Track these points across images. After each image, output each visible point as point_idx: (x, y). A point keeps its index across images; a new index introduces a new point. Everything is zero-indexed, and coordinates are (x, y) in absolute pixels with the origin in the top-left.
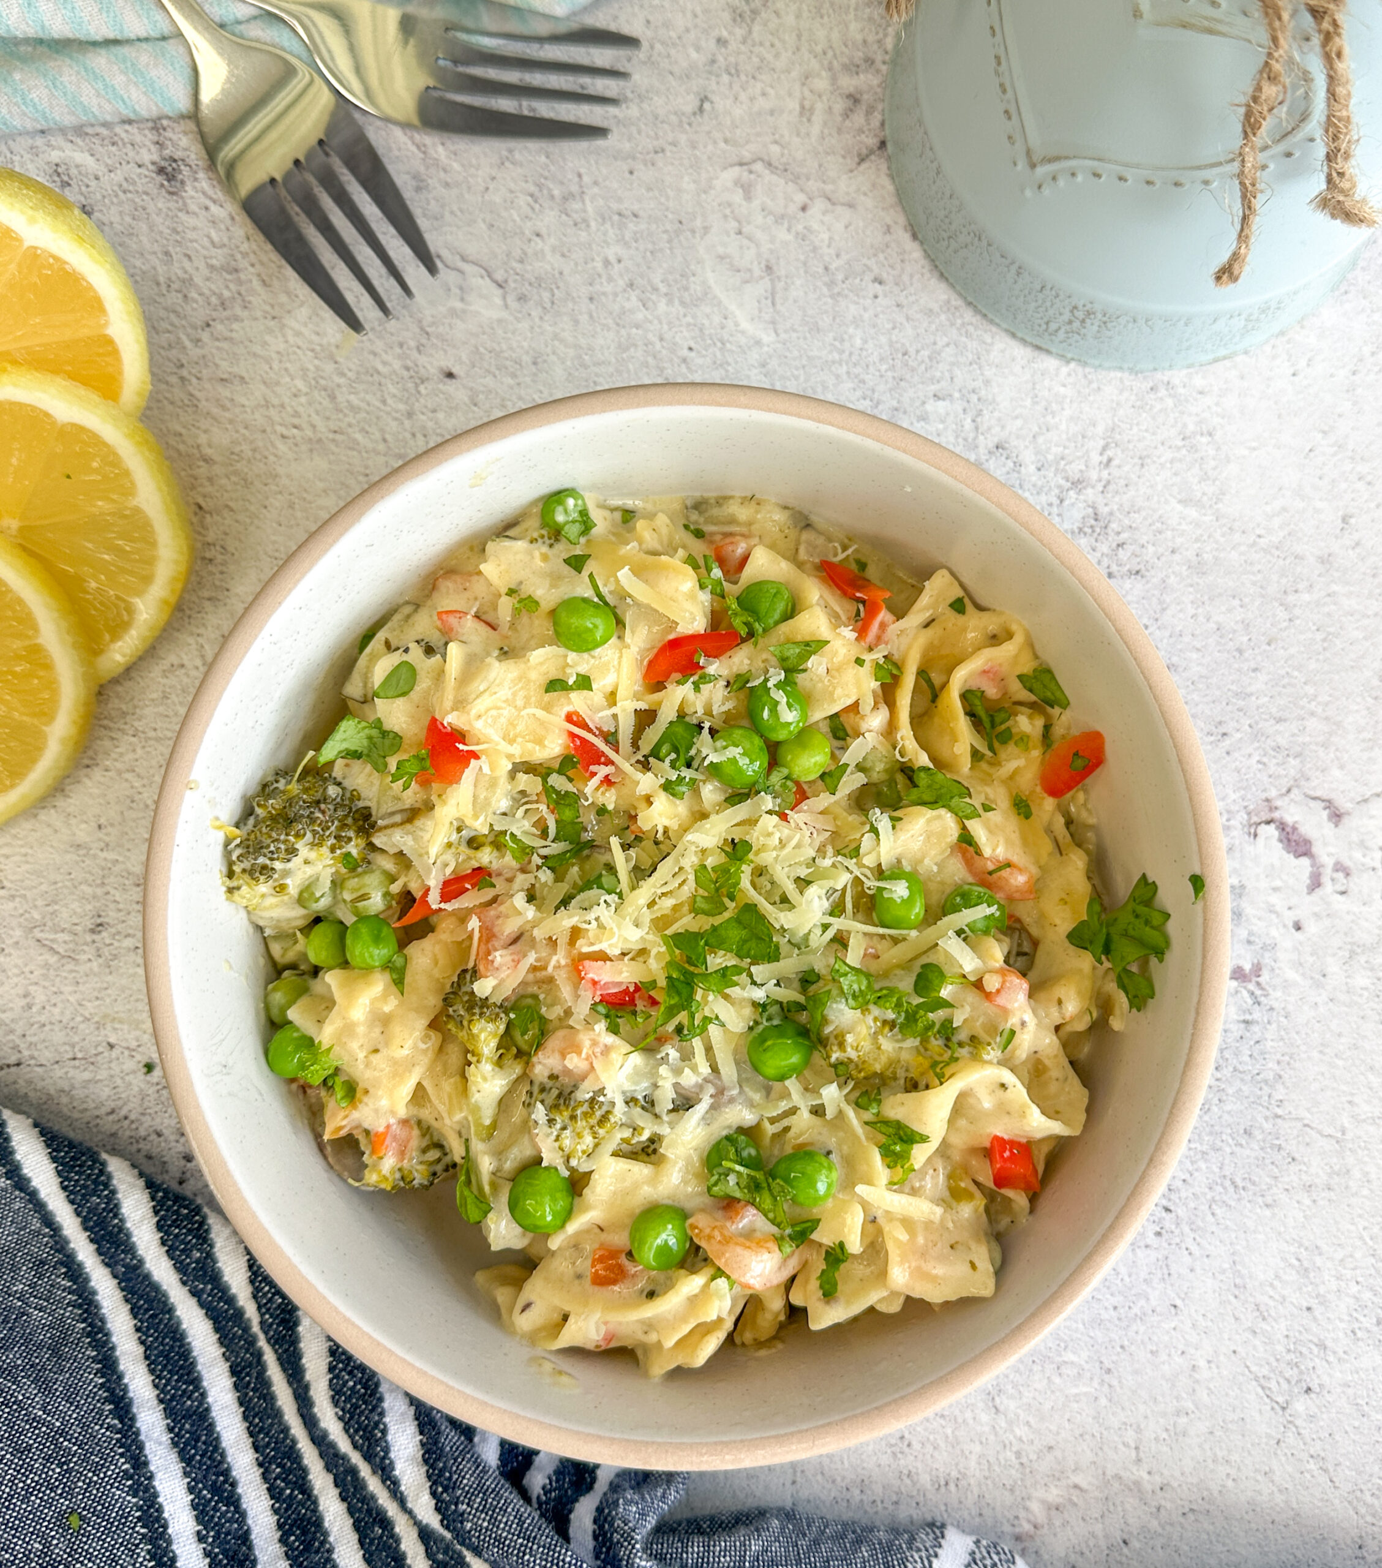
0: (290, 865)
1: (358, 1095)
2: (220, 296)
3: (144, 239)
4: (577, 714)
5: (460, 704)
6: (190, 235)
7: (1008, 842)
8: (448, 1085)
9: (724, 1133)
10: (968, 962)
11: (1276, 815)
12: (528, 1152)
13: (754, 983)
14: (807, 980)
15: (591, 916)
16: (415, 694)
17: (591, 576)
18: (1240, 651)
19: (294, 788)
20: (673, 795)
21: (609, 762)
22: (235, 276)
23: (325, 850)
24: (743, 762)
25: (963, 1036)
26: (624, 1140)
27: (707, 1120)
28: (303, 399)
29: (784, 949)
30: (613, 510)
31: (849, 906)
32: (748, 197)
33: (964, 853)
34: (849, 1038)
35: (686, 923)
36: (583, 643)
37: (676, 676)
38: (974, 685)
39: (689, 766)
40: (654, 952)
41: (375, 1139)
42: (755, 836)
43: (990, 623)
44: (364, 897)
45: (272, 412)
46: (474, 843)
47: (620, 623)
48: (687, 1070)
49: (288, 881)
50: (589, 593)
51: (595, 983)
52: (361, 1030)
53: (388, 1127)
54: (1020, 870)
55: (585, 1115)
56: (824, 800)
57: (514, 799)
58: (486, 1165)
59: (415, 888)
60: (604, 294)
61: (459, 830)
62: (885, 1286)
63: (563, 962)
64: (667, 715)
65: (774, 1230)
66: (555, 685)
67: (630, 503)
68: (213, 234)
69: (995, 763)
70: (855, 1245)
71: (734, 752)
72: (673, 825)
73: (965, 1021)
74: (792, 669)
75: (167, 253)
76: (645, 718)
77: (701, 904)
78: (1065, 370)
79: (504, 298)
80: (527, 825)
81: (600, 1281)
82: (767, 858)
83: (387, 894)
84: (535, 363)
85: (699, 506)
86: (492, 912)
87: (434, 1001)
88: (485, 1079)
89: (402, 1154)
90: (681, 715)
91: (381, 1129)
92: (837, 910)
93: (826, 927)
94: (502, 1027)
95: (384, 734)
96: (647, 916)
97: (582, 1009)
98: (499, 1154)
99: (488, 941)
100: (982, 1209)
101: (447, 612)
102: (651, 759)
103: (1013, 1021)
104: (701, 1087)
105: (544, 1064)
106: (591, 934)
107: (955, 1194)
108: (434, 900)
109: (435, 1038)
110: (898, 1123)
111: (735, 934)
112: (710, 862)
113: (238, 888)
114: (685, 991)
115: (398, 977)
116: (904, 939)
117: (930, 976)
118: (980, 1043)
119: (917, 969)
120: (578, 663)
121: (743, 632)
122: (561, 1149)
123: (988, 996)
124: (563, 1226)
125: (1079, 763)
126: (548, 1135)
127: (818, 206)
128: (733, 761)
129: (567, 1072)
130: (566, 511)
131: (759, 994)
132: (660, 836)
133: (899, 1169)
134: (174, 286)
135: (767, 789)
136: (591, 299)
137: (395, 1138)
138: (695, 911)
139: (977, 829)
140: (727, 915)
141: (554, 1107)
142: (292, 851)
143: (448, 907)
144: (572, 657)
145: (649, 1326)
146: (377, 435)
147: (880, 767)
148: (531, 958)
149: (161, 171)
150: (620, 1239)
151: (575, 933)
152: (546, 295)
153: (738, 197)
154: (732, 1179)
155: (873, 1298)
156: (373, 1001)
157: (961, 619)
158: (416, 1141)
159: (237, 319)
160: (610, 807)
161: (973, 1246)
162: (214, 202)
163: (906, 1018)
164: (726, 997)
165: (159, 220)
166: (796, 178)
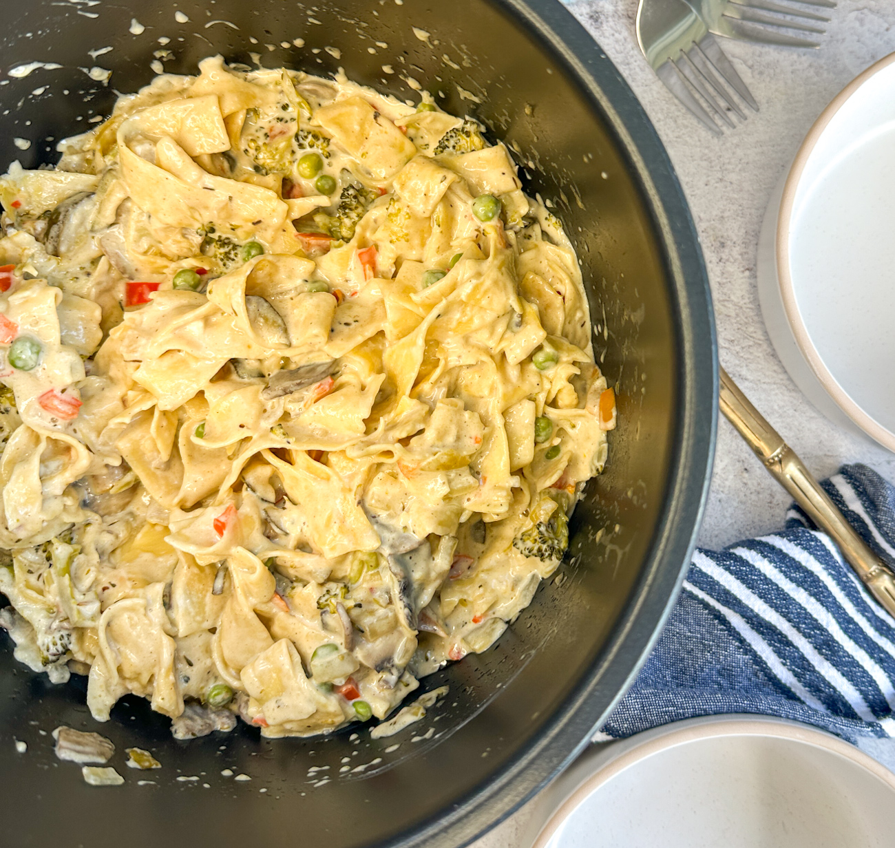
22: (627, 67)
28: (662, 123)
32: (862, 24)
60: (798, 70)
68: (617, 47)
79: (752, 73)
84: (767, 103)
127: (893, 28)
136: (792, 72)
146: (696, 138)
149: (591, 17)
152: (772, 71)
153: (857, 24)
162: (616, 32)
166: (883, 16)
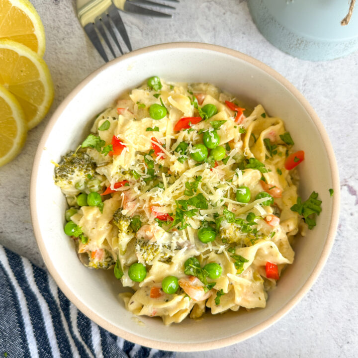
0: (73, 176)
1: (89, 240)
2: (67, 32)
3: (48, 16)
4: (155, 138)
5: (122, 132)
6: (60, 15)
7: (275, 181)
8: (113, 239)
9: (190, 257)
10: (263, 212)
11: (347, 183)
12: (135, 259)
13: (201, 215)
14: (216, 215)
15: (155, 194)
16: (110, 130)
17: (160, 99)
18: (339, 138)
19: (75, 155)
20: (180, 162)
21: (163, 152)
22: (71, 26)
23: (83, 172)
24: (201, 153)
25: (260, 233)
26: (162, 257)
27: (185, 253)
29: (210, 206)
30: (168, 85)
31: (229, 195)
32: (209, 10)
33: (262, 183)
34: (227, 231)
35: (182, 197)
36: (157, 117)
37: (183, 129)
38: (267, 137)
39: (185, 154)
40: (172, 205)
41: (93, 254)
42: (203, 175)
43: (272, 120)
44: (93, 186)
45: (79, 62)
46: (124, 173)
47: (168, 113)
48: (180, 239)
49: (72, 181)
50: (159, 103)
51: (155, 213)
52: (90, 222)
53: (96, 250)
54: (279, 189)
55: (151, 249)
56: (223, 166)
57: (136, 162)
58: (123, 262)
59: (107, 185)
60: (169, 34)
61: (120, 169)
62: (234, 303)
63: (147, 206)
64: (180, 140)
65: (203, 285)
66: (149, 129)
67: (173, 83)
68: (66, 15)
69: (272, 159)
70: (226, 291)
71: (198, 150)
72: (180, 171)
73: (261, 229)
74: (216, 128)
75: (54, 20)
76: (174, 141)
77: (187, 193)
78: (294, 60)
79: (142, 34)
80: (139, 169)
81: (153, 296)
82: (206, 181)
83: (99, 186)
85: (192, 85)
86: (128, 192)
87: (111, 216)
88: (123, 237)
89: (100, 258)
90: (184, 141)
91: (94, 251)
92: (226, 196)
93: (222, 201)
94: (129, 223)
95: (101, 141)
96: (171, 195)
97: (152, 219)
98: (127, 259)
99: (127, 199)
100: (262, 283)
102: (175, 152)
103: (275, 230)
104: (184, 244)
105: (140, 234)
106: (155, 199)
107: (255, 278)
108: (112, 188)
109: (111, 226)
110: (240, 256)
111: (196, 201)
112: (190, 181)
113: (58, 181)
114: (181, 216)
115: (101, 209)
116: (244, 206)
117: (251, 216)
118: (265, 235)
119: (247, 214)
120: (155, 123)
121: (203, 117)
122: (144, 258)
123: (268, 222)
124: (143, 280)
125: (296, 160)
126: (140, 254)
127: (228, 13)
128: (198, 153)
129: (147, 237)
130: (155, 82)
131: (202, 218)
132: (176, 174)
133: (240, 270)
134: (55, 29)
135: (207, 162)
137: (98, 254)
138: (185, 194)
139: (267, 176)
140: (194, 196)
141: (142, 246)
142: (73, 171)
143: (116, 190)
144: (154, 121)
145: (166, 310)
147: (239, 158)
148: (138, 205)
150: (158, 285)
151: (151, 198)
152: (153, 34)
153: (207, 10)
154: (192, 270)
155: (230, 306)
156: (94, 215)
157: (264, 119)
158: (104, 255)
159: (71, 38)
160: (163, 165)
161: (260, 293)
162: (67, 7)
163: (244, 227)
164: (193, 219)
165: (52, 11)
166: (223, 6)
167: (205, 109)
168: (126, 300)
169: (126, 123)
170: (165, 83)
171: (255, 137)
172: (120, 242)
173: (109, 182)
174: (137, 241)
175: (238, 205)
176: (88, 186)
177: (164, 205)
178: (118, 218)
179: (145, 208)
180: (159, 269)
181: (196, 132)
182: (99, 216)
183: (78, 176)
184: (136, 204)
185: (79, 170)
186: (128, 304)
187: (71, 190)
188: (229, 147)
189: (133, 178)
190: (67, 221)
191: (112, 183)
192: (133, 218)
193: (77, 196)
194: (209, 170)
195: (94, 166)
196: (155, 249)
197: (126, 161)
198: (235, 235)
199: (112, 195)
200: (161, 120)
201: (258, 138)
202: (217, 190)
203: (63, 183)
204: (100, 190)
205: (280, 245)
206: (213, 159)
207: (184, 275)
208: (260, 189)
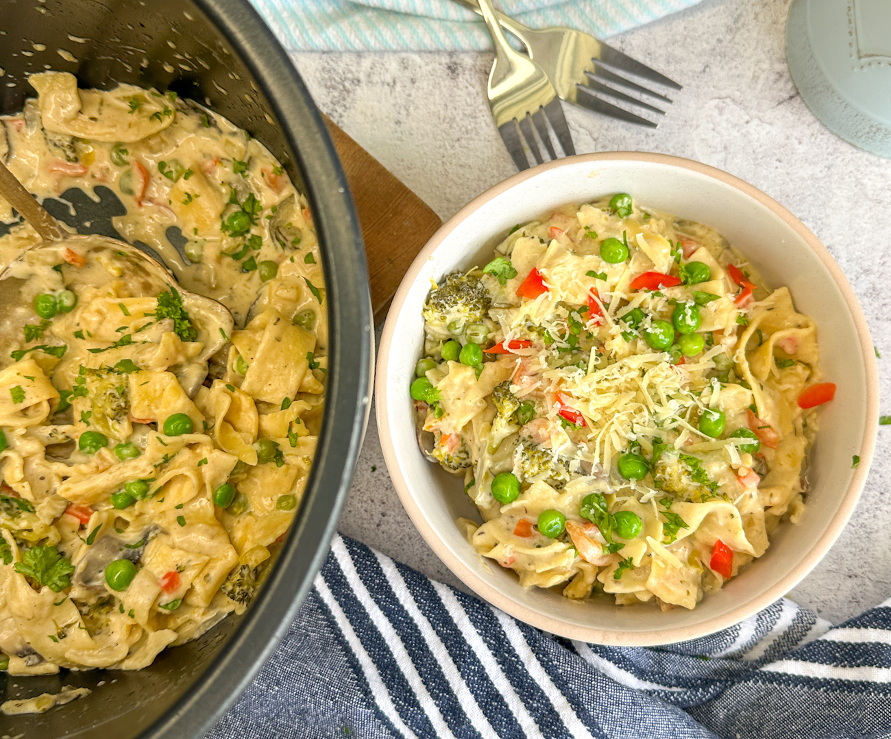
0: (451, 309)
1: (445, 414)
4: (596, 289)
5: (548, 266)
7: (773, 417)
8: (483, 425)
9: (596, 492)
12: (507, 466)
13: (633, 431)
14: (657, 441)
15: (571, 375)
17: (624, 232)
19: (465, 279)
20: (625, 339)
21: (602, 315)
23: (467, 309)
24: (661, 337)
25: (718, 491)
26: (551, 477)
27: (590, 484)
30: (642, 211)
31: (688, 416)
32: (721, 114)
33: (750, 415)
36: (611, 260)
37: (645, 288)
38: (782, 343)
39: (636, 329)
41: (444, 438)
43: (800, 319)
44: (476, 334)
46: (530, 329)
47: (629, 257)
49: (447, 316)
50: (621, 238)
51: (562, 405)
52: (456, 388)
53: (450, 434)
54: (774, 432)
55: (539, 457)
57: (554, 317)
59: (498, 339)
61: (527, 320)
62: (645, 586)
63: (552, 390)
64: (635, 304)
65: (603, 541)
66: (591, 273)
67: (649, 211)
69: (779, 382)
70: (637, 562)
71: (658, 331)
72: (620, 352)
73: (724, 485)
74: (699, 303)
76: (624, 303)
80: (556, 329)
81: (518, 533)
83: (485, 337)
85: (681, 222)
86: (527, 360)
87: (490, 389)
88: (501, 426)
89: (451, 449)
90: (641, 306)
91: (448, 434)
92: (682, 415)
93: (674, 420)
94: (516, 408)
95: (511, 269)
97: (553, 413)
98: (495, 462)
99: (522, 370)
100: (700, 573)
101: (556, 228)
102: (621, 321)
103: (746, 493)
105: (529, 429)
106: (568, 383)
107: (690, 562)
108: (505, 346)
109: (484, 404)
110: (677, 515)
113: (426, 310)
115: (478, 373)
116: (708, 441)
118: (727, 497)
120: (604, 267)
121: (683, 280)
122: (523, 468)
123: (739, 477)
124: (511, 502)
125: (820, 397)
126: (520, 460)
128: (657, 335)
129: (538, 435)
130: (623, 202)
131: (633, 437)
132: (612, 355)
133: (670, 538)
135: (669, 352)
137: (451, 441)
141: (527, 449)
142: (455, 303)
143: (510, 351)
144: (603, 263)
145: (532, 560)
147: (724, 362)
148: (539, 384)
150: (533, 519)
151: (561, 381)
154: (592, 511)
155: (635, 589)
156: (465, 378)
158: (459, 447)
160: (595, 335)
161: (691, 585)
167: (690, 269)
168: (470, 528)
169: (560, 253)
170: (637, 207)
171: (761, 337)
172: (494, 432)
173: (503, 335)
174: (521, 439)
175: (698, 436)
176: (469, 332)
177: (578, 398)
178: (501, 395)
179: (548, 392)
180: (540, 493)
181: (665, 299)
182: (472, 382)
183: (460, 313)
184: (536, 382)
185: (464, 304)
186: (473, 534)
187: (438, 329)
188: (711, 340)
189: (542, 341)
190: (416, 376)
191: (508, 338)
192: (524, 403)
193: (445, 342)
194: (668, 365)
195: (487, 304)
196: (545, 459)
197: (539, 310)
198: (680, 480)
199: (498, 356)
200: (615, 265)
201: (766, 340)
202: (671, 401)
203: (433, 315)
204: (484, 344)
205: (749, 523)
206: (679, 350)
207: (577, 518)
208: (742, 423)
